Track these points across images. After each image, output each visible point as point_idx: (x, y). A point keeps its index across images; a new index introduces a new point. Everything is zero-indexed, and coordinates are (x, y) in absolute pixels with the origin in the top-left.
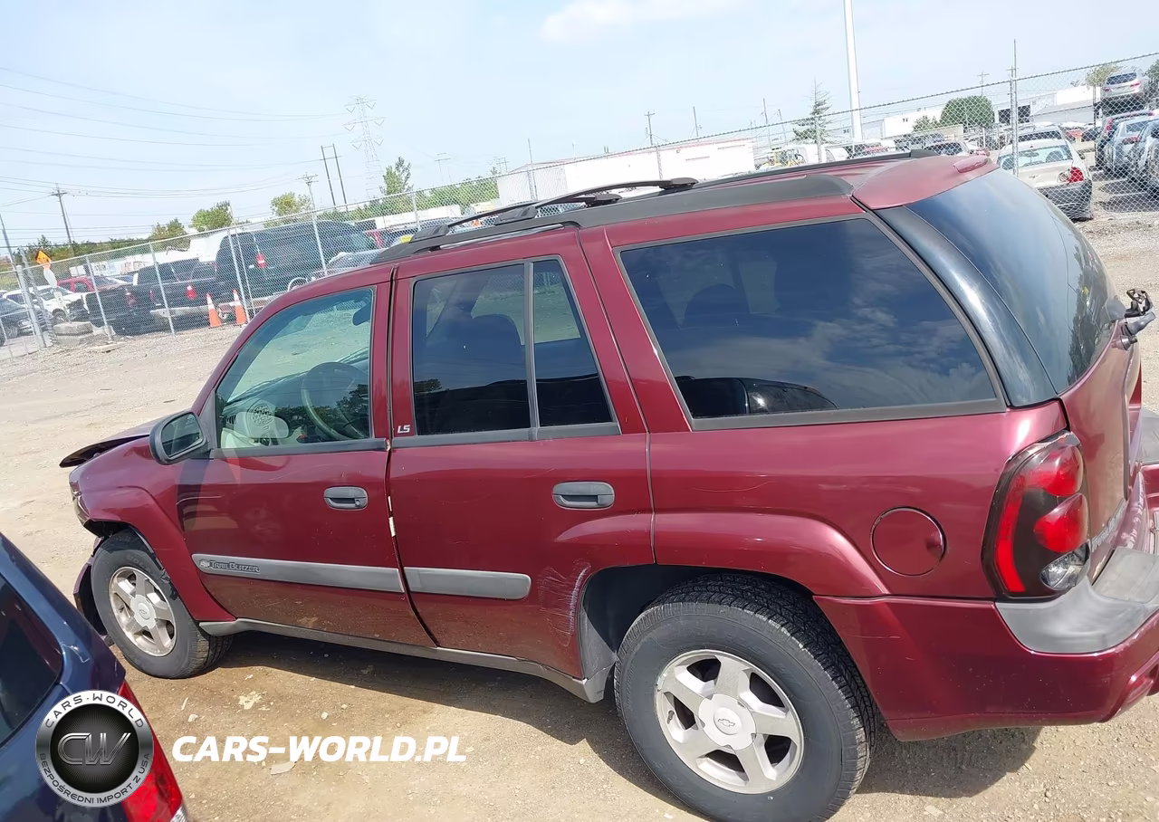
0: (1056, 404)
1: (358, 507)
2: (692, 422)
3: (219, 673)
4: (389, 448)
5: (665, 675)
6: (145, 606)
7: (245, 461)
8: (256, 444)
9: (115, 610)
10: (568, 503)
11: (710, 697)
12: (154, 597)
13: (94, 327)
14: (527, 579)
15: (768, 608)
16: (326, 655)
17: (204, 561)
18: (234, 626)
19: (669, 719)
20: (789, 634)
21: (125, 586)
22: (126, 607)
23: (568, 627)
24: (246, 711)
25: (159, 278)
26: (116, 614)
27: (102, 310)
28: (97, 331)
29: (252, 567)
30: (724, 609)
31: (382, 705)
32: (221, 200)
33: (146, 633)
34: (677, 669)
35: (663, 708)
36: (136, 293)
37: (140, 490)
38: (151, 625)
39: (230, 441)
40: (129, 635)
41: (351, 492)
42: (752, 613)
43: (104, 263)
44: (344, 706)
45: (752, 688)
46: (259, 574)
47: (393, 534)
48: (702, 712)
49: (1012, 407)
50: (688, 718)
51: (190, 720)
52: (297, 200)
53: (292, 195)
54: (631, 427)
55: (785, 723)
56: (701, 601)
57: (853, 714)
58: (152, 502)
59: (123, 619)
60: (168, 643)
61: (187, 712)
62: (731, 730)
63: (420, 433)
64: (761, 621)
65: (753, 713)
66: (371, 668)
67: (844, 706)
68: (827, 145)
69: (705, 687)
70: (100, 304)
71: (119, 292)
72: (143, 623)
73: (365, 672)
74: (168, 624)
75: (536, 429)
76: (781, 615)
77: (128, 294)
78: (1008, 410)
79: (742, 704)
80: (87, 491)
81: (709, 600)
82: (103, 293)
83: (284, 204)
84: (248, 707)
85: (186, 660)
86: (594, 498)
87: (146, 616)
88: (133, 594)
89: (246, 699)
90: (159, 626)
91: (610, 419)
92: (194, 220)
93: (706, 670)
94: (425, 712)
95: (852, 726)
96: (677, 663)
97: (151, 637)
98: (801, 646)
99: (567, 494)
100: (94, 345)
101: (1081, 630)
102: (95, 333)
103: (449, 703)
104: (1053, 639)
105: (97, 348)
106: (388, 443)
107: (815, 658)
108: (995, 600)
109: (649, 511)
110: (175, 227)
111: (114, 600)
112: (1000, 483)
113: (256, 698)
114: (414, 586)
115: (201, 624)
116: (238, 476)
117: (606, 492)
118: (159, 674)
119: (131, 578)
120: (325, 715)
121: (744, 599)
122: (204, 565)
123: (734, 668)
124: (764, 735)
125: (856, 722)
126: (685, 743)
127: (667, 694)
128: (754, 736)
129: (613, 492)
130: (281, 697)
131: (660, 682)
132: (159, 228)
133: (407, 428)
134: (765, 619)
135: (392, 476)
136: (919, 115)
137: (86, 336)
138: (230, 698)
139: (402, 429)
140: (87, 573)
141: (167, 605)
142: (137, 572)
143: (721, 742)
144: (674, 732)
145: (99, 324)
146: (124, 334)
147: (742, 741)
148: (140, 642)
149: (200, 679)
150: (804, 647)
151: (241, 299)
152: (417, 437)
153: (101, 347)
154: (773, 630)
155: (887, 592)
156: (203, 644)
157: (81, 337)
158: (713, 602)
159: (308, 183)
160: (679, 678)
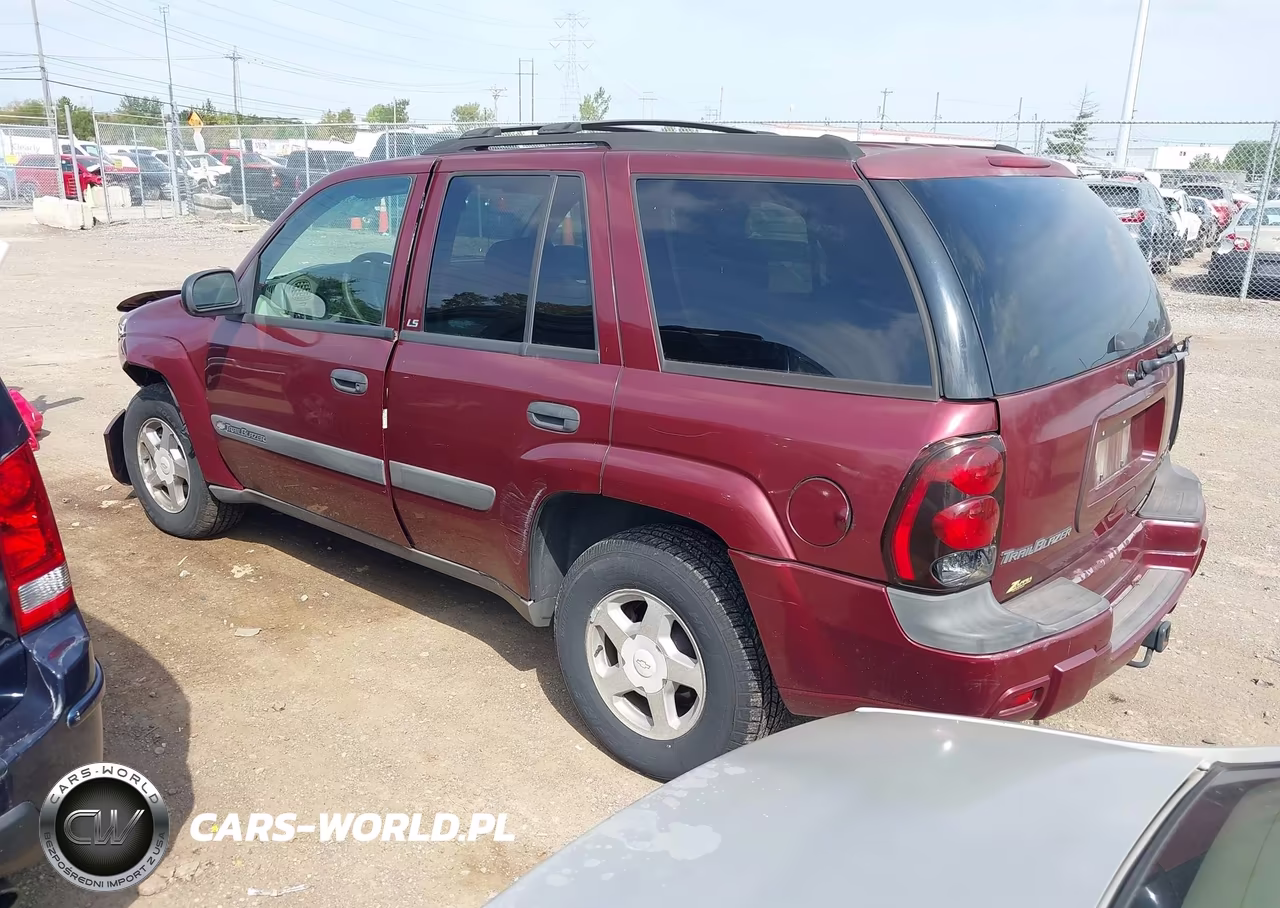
0: (993, 404)
1: (358, 392)
2: (663, 362)
3: (224, 543)
4: (396, 339)
5: (598, 608)
6: (166, 460)
7: (273, 329)
8: (286, 316)
9: (140, 459)
10: (539, 422)
11: (633, 637)
12: (176, 454)
13: (234, 204)
14: (492, 493)
15: (699, 560)
16: (329, 548)
17: (221, 423)
18: (241, 494)
19: (597, 653)
20: (709, 587)
21: (152, 437)
22: (149, 459)
23: (520, 546)
24: (236, 579)
25: (307, 164)
26: (140, 464)
27: (244, 187)
28: (236, 209)
29: (258, 436)
30: (657, 552)
31: (362, 602)
32: (401, 97)
33: (164, 488)
34: (610, 605)
35: (593, 642)
36: (281, 175)
37: (178, 343)
38: (169, 480)
39: (263, 308)
40: (149, 486)
41: (354, 376)
42: (681, 560)
43: (266, 141)
44: (326, 594)
45: (672, 636)
46: (264, 444)
47: (385, 426)
48: (625, 651)
49: (944, 397)
50: (613, 655)
51: (181, 575)
52: (482, 113)
53: (477, 106)
54: (609, 358)
55: (693, 674)
56: (641, 541)
57: (752, 676)
58: (186, 357)
59: (146, 469)
60: (181, 501)
61: (182, 567)
62: (646, 672)
63: (427, 330)
64: (687, 569)
65: (667, 658)
66: (366, 568)
67: (744, 667)
68: (1083, 165)
69: (631, 627)
70: (243, 180)
71: (267, 172)
72: (163, 477)
73: (360, 570)
74: (185, 483)
75: (527, 343)
76: (709, 569)
77: (274, 175)
78: (941, 400)
79: (660, 648)
80: (130, 334)
81: (647, 543)
82: (248, 170)
83: (465, 113)
84: (238, 576)
85: (194, 522)
86: (561, 421)
87: (167, 471)
88: (158, 447)
89: (239, 569)
90: (176, 483)
91: (593, 347)
92: (369, 114)
93: (635, 611)
94: (399, 615)
95: (748, 688)
96: (610, 599)
97: (168, 493)
98: (717, 600)
99: (538, 412)
100: (229, 222)
101: (963, 630)
102: (233, 211)
103: (425, 613)
104: (934, 633)
105: (230, 225)
106: (396, 334)
107: (727, 614)
108: (888, 584)
109: (606, 442)
110: (346, 116)
111: (141, 449)
112: (913, 467)
113: (248, 570)
114: (396, 481)
115: (211, 487)
116: (263, 342)
117: (572, 417)
118: (168, 530)
119: (159, 431)
120: (304, 598)
121: (678, 546)
122: (221, 426)
123: (658, 611)
124: (674, 683)
125: (754, 685)
126: (606, 678)
127: (598, 627)
128: (665, 681)
129: (579, 419)
130: (272, 575)
131: (593, 614)
132: (330, 116)
133: (416, 323)
134: (691, 568)
135: (394, 369)
136: (1201, 151)
137: (225, 211)
138: (225, 565)
139: (411, 323)
140: (122, 418)
141: (185, 464)
142: (165, 425)
143: (636, 682)
144: (599, 666)
145: (239, 202)
146: (261, 217)
147: (652, 686)
148: (157, 495)
149: (204, 543)
150: (720, 602)
151: (387, 205)
152: (422, 333)
153: (234, 226)
154: (696, 580)
155: (792, 557)
156: (212, 508)
157: (218, 211)
158: (652, 544)
159: (495, 97)
160: (610, 613)
